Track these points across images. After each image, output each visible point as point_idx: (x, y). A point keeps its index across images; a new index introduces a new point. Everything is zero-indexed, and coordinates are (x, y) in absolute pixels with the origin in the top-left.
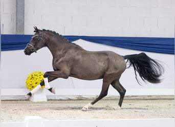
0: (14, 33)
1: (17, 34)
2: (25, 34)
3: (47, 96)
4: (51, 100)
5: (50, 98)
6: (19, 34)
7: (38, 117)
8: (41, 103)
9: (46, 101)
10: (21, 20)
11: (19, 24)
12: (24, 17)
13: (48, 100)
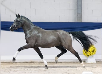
0: (76, 21)
1: (78, 22)
2: (82, 22)
3: (96, 59)
4: (99, 62)
5: (97, 61)
6: (79, 22)
7: (90, 72)
8: (92, 63)
9: (95, 62)
10: (80, 14)
11: (78, 16)
12: (82, 11)
13: (96, 62)
